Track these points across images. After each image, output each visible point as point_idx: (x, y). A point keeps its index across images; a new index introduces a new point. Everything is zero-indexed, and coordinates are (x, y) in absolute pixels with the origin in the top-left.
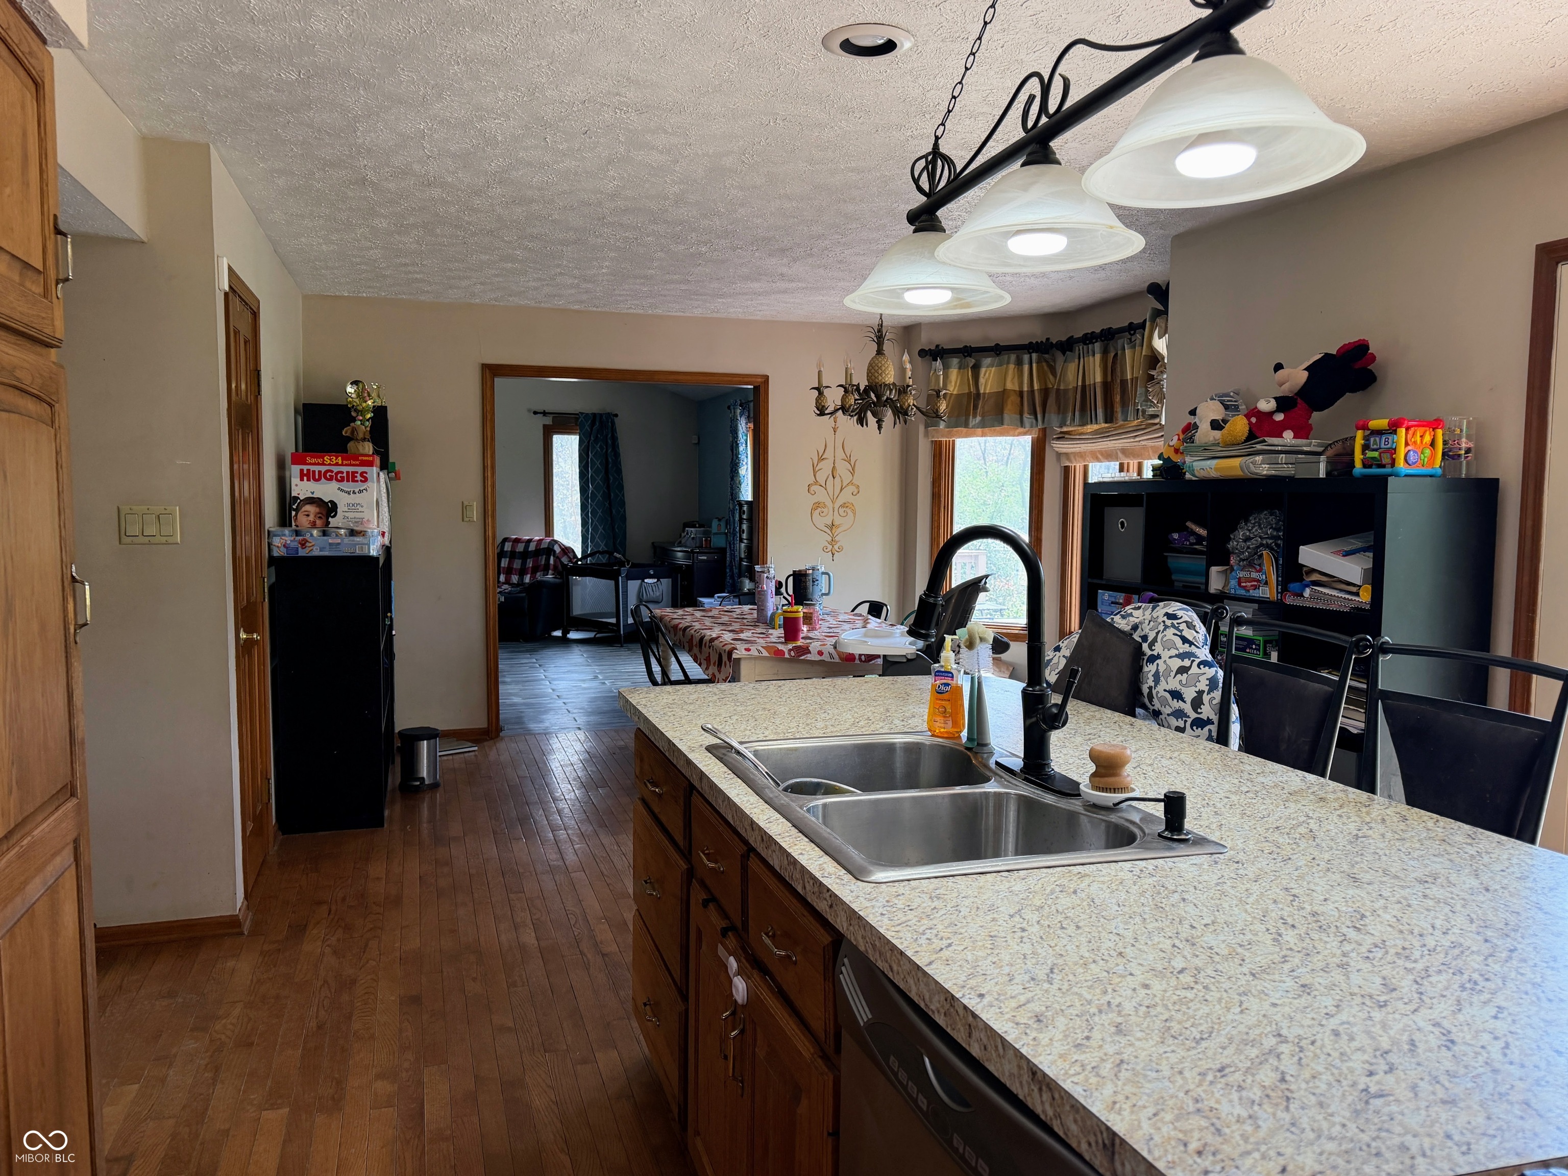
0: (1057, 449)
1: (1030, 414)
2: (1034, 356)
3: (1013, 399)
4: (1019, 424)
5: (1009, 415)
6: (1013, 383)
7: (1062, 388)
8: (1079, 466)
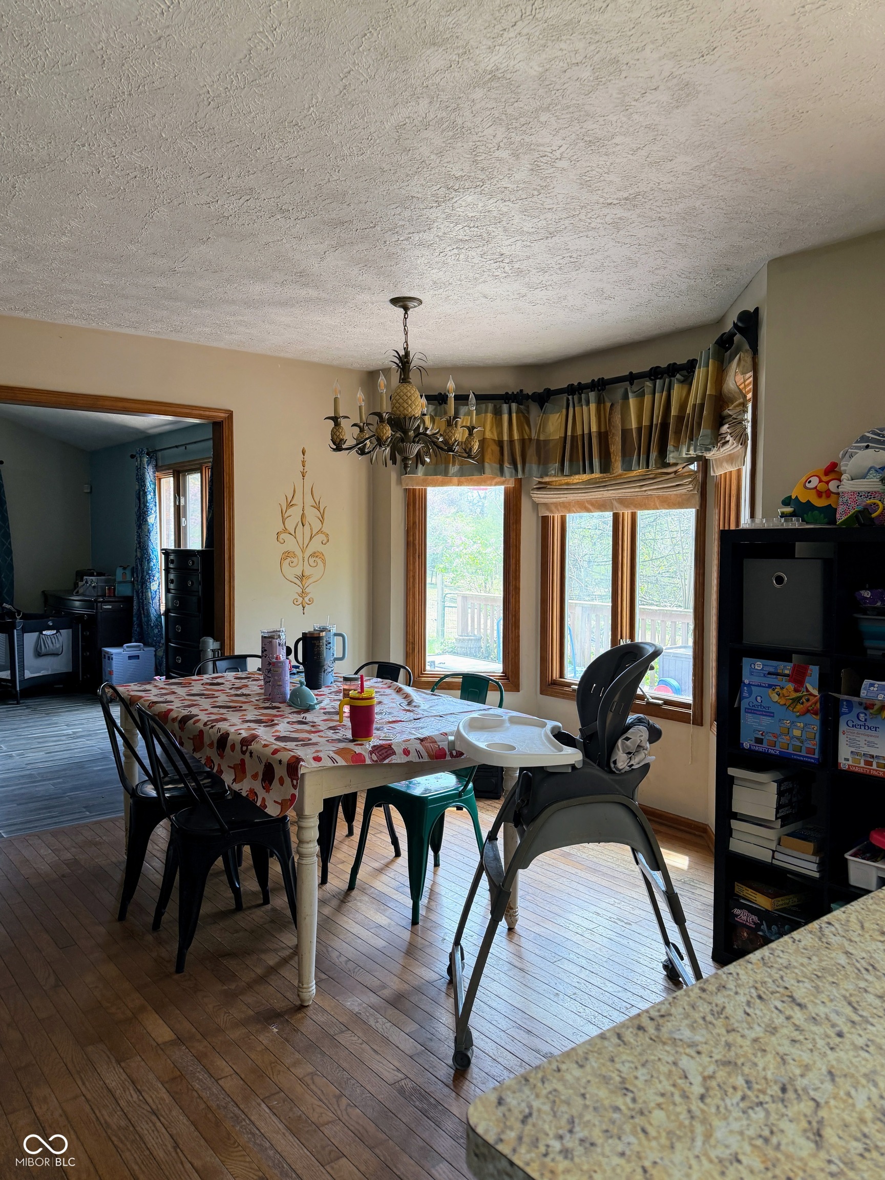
0: (536, 500)
1: (510, 464)
2: (514, 406)
3: (492, 449)
4: (499, 473)
5: (490, 466)
6: (492, 433)
7: (542, 438)
8: (557, 516)
